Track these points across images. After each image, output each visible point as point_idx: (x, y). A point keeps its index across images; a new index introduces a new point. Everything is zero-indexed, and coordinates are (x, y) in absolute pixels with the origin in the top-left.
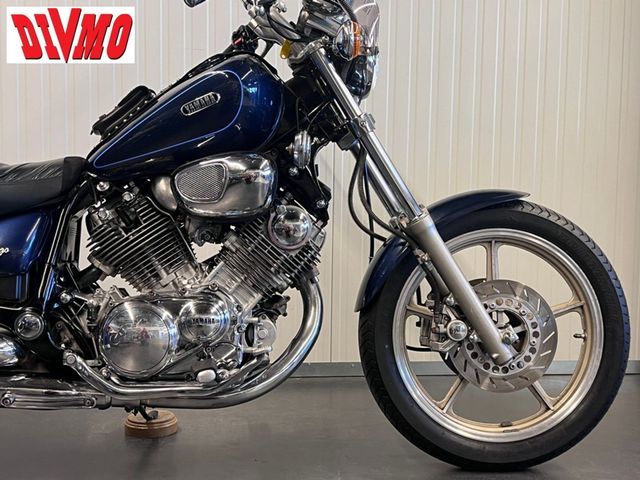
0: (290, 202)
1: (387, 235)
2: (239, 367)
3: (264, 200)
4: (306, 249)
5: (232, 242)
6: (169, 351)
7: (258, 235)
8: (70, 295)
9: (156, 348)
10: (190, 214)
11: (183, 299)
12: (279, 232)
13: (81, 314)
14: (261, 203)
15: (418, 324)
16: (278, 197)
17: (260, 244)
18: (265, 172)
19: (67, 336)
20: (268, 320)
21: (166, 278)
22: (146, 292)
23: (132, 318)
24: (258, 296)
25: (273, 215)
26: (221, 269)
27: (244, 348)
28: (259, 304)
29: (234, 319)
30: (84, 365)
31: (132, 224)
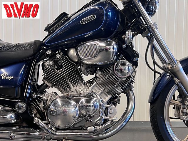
0: (122, 59)
1: (161, 71)
2: (102, 125)
3: (113, 58)
4: (130, 77)
5: (99, 74)
6: (75, 118)
7: (110, 72)
8: (36, 95)
9: (70, 116)
10: (83, 63)
11: (80, 96)
12: (118, 70)
13: (40, 102)
15: (174, 108)
16: (118, 56)
17: (110, 75)
18: (113, 47)
19: (35, 111)
20: (113, 106)
21: (73, 88)
22: (65, 94)
23: (60, 104)
24: (110, 96)
25: (116, 64)
26: (95, 85)
27: (104, 117)
28: (110, 99)
29: (100, 105)
30: (42, 123)
31: (60, 67)
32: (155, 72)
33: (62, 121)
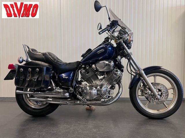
0: (116, 69)
1: (134, 74)
2: (107, 98)
3: (112, 68)
4: (120, 77)
5: (106, 76)
6: (95, 95)
7: (110, 74)
8: (78, 85)
9: (93, 95)
10: (98, 71)
11: (97, 86)
12: (114, 74)
13: (80, 88)
14: (111, 69)
16: (114, 68)
17: (111, 76)
18: (112, 63)
19: (77, 92)
20: (112, 90)
21: (94, 82)
22: (91, 85)
23: (88, 89)
24: (111, 86)
25: (113, 71)
26: (104, 81)
27: (108, 95)
28: (111, 87)
29: (106, 90)
30: (80, 97)
31: (88, 73)
32: (132, 75)
33: (89, 97)
